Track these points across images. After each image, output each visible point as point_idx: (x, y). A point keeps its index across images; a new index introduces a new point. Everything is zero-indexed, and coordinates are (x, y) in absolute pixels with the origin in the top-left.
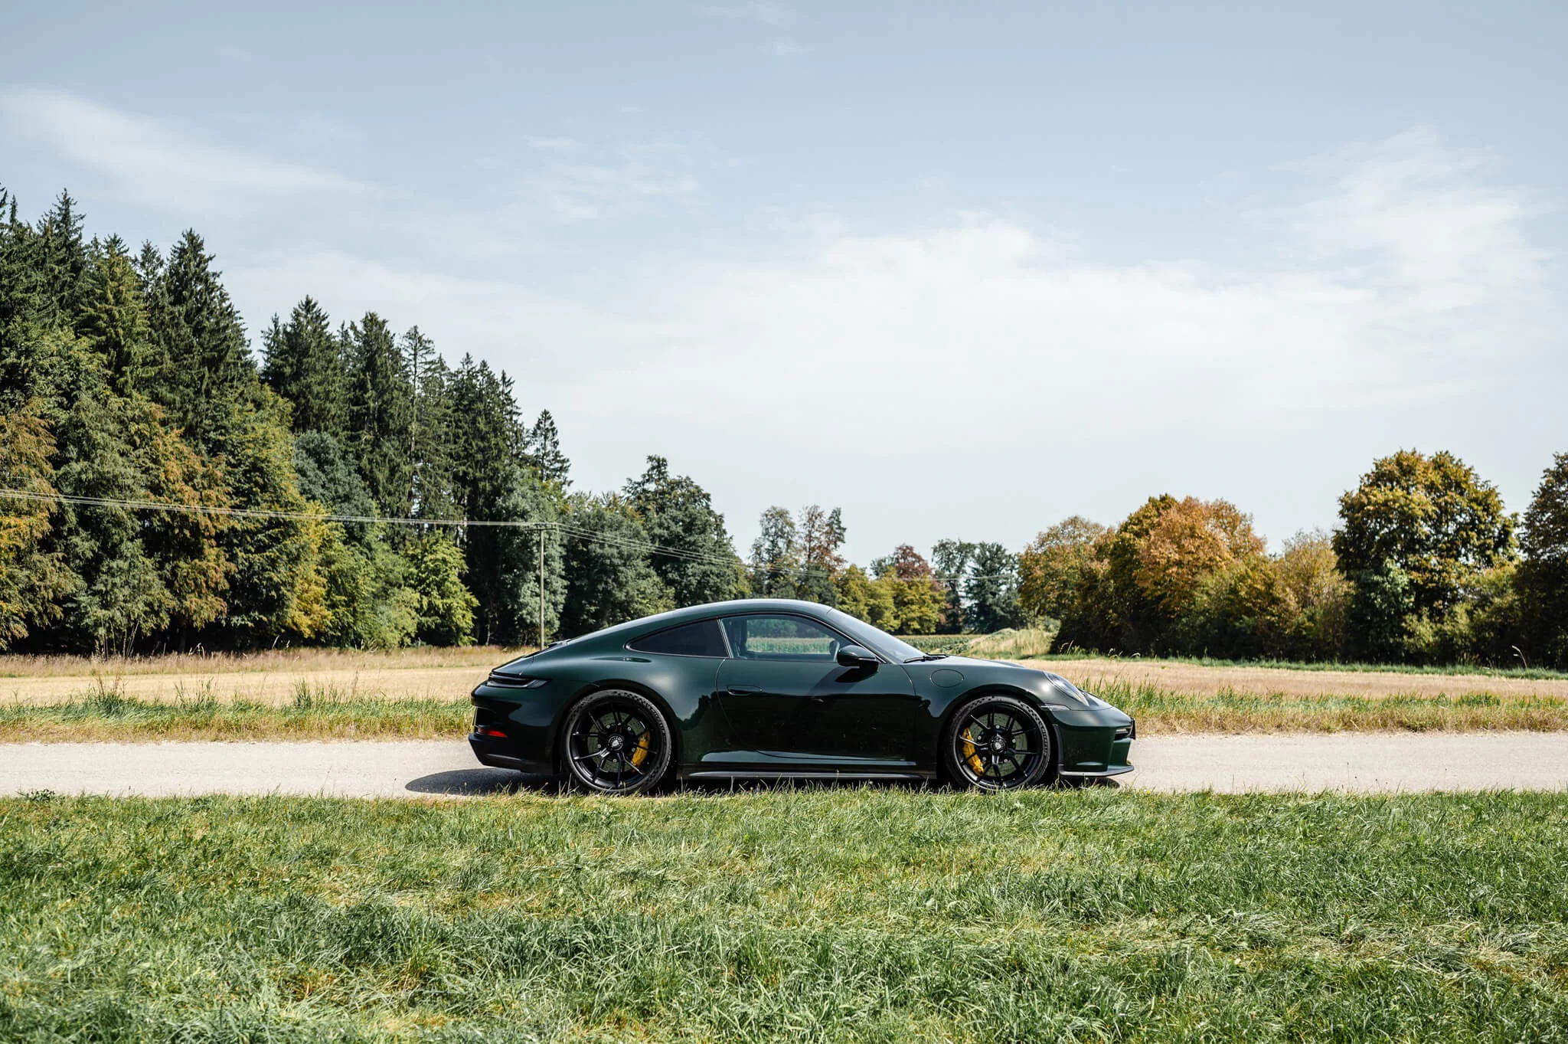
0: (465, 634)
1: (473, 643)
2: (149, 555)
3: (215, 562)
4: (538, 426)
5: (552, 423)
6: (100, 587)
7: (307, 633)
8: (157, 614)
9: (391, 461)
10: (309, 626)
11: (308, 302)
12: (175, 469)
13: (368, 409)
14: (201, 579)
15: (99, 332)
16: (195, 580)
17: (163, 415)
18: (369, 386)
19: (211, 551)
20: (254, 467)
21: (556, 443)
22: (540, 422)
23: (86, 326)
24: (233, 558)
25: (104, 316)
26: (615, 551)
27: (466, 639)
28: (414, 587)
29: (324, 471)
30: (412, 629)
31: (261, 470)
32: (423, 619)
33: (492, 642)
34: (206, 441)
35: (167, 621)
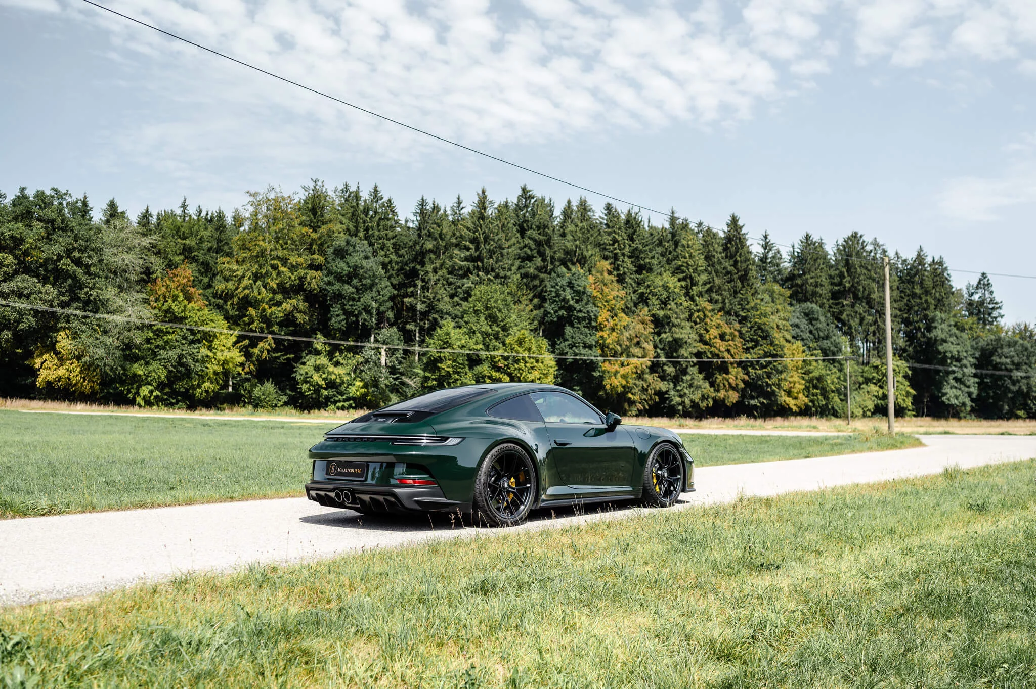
0: (909, 410)
1: (914, 416)
2: (700, 372)
3: (736, 375)
4: (979, 283)
5: (988, 280)
6: (678, 388)
7: (795, 409)
8: (707, 399)
9: (860, 314)
10: (795, 405)
11: (807, 235)
12: (714, 332)
13: (845, 287)
14: (726, 383)
15: (683, 272)
16: (724, 384)
17: (711, 308)
18: (846, 274)
19: (733, 370)
20: (759, 328)
21: (991, 293)
22: (980, 280)
23: (677, 270)
24: (747, 373)
25: (685, 265)
26: (1008, 361)
27: (909, 413)
28: (875, 384)
29: (812, 324)
30: (871, 406)
31: (761, 329)
32: (879, 402)
33: (927, 415)
34: (737, 316)
35: (711, 403)
